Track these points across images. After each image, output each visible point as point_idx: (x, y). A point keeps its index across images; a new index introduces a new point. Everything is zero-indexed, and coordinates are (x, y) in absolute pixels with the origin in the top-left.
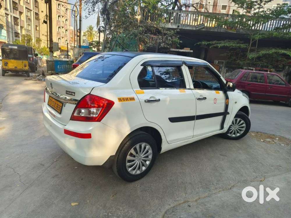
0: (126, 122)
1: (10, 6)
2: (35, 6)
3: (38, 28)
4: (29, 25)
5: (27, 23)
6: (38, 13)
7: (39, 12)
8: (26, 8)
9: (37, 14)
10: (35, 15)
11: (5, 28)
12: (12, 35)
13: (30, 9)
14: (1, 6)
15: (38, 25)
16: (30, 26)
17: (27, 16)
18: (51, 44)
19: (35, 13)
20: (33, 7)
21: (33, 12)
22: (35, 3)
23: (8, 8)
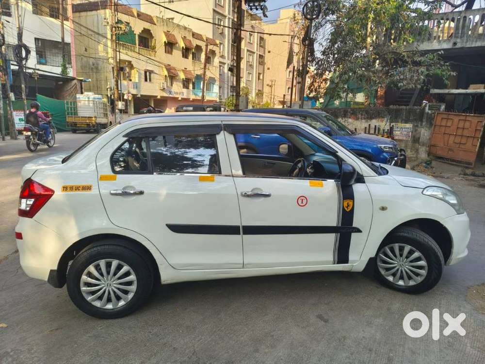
0: (73, 222)
1: (228, 53)
2: (260, 46)
3: (261, 77)
4: (250, 73)
5: (247, 72)
6: (264, 55)
7: (264, 53)
8: (248, 51)
9: (261, 57)
10: (259, 57)
11: (217, 83)
12: (228, 90)
13: (253, 51)
14: (215, 54)
15: (261, 72)
16: (251, 75)
17: (248, 62)
18: (238, 100)
19: (259, 55)
20: (257, 48)
21: (257, 54)
22: (260, 41)
23: (226, 55)
